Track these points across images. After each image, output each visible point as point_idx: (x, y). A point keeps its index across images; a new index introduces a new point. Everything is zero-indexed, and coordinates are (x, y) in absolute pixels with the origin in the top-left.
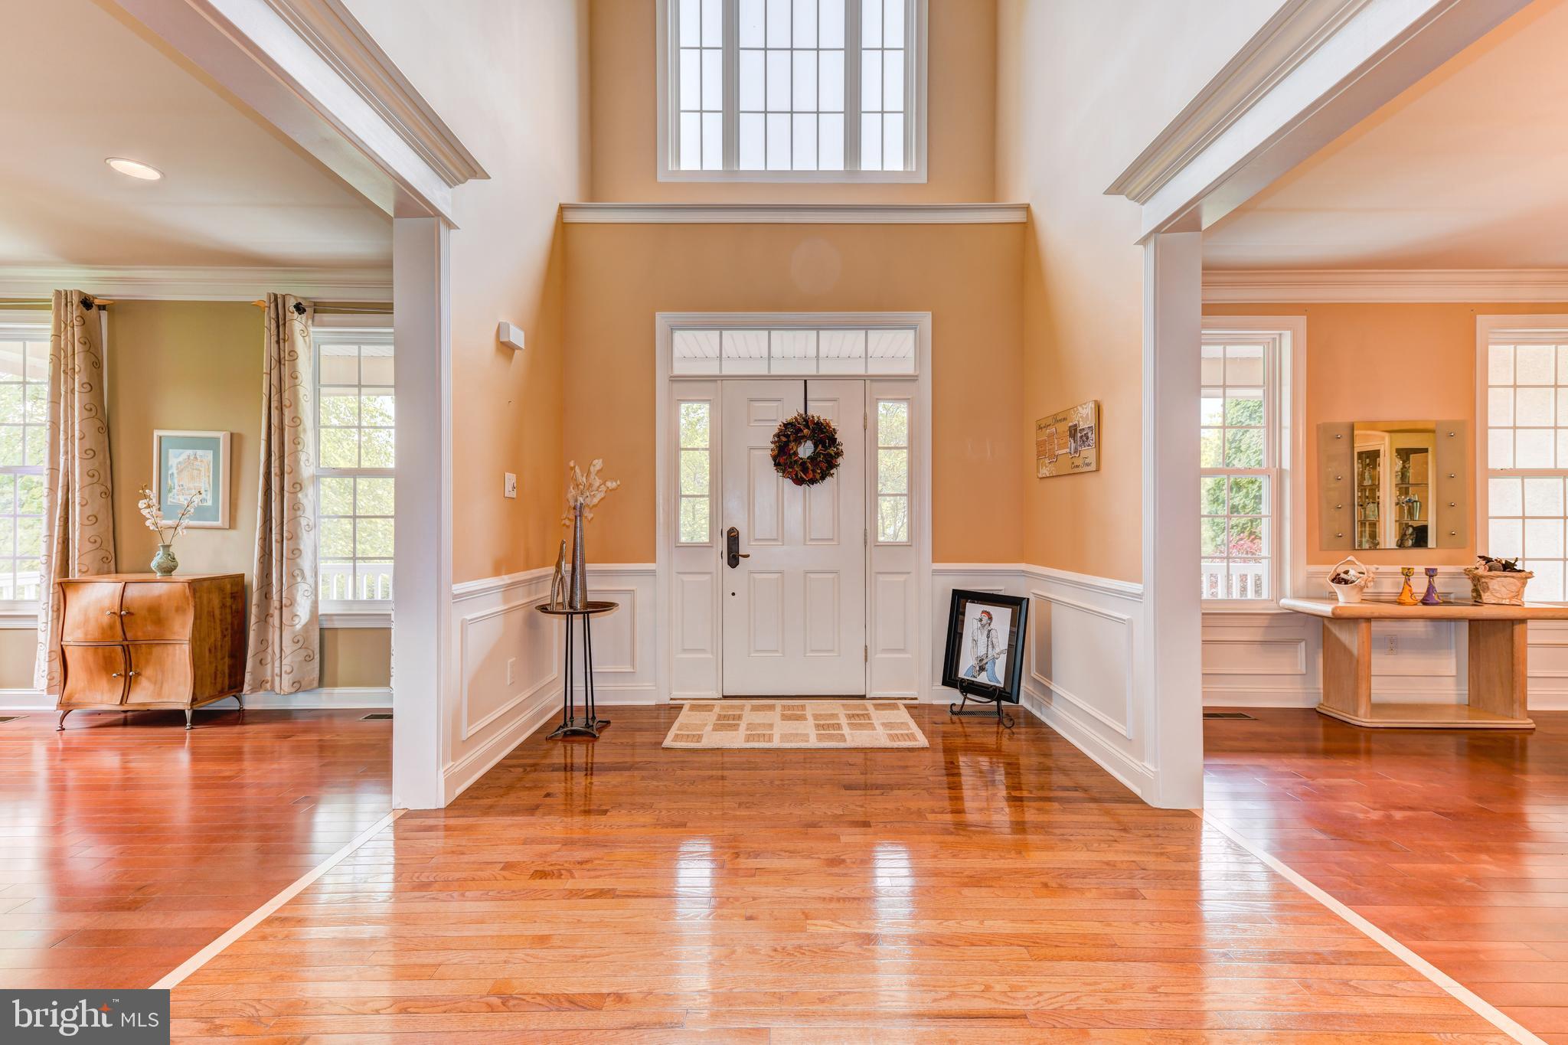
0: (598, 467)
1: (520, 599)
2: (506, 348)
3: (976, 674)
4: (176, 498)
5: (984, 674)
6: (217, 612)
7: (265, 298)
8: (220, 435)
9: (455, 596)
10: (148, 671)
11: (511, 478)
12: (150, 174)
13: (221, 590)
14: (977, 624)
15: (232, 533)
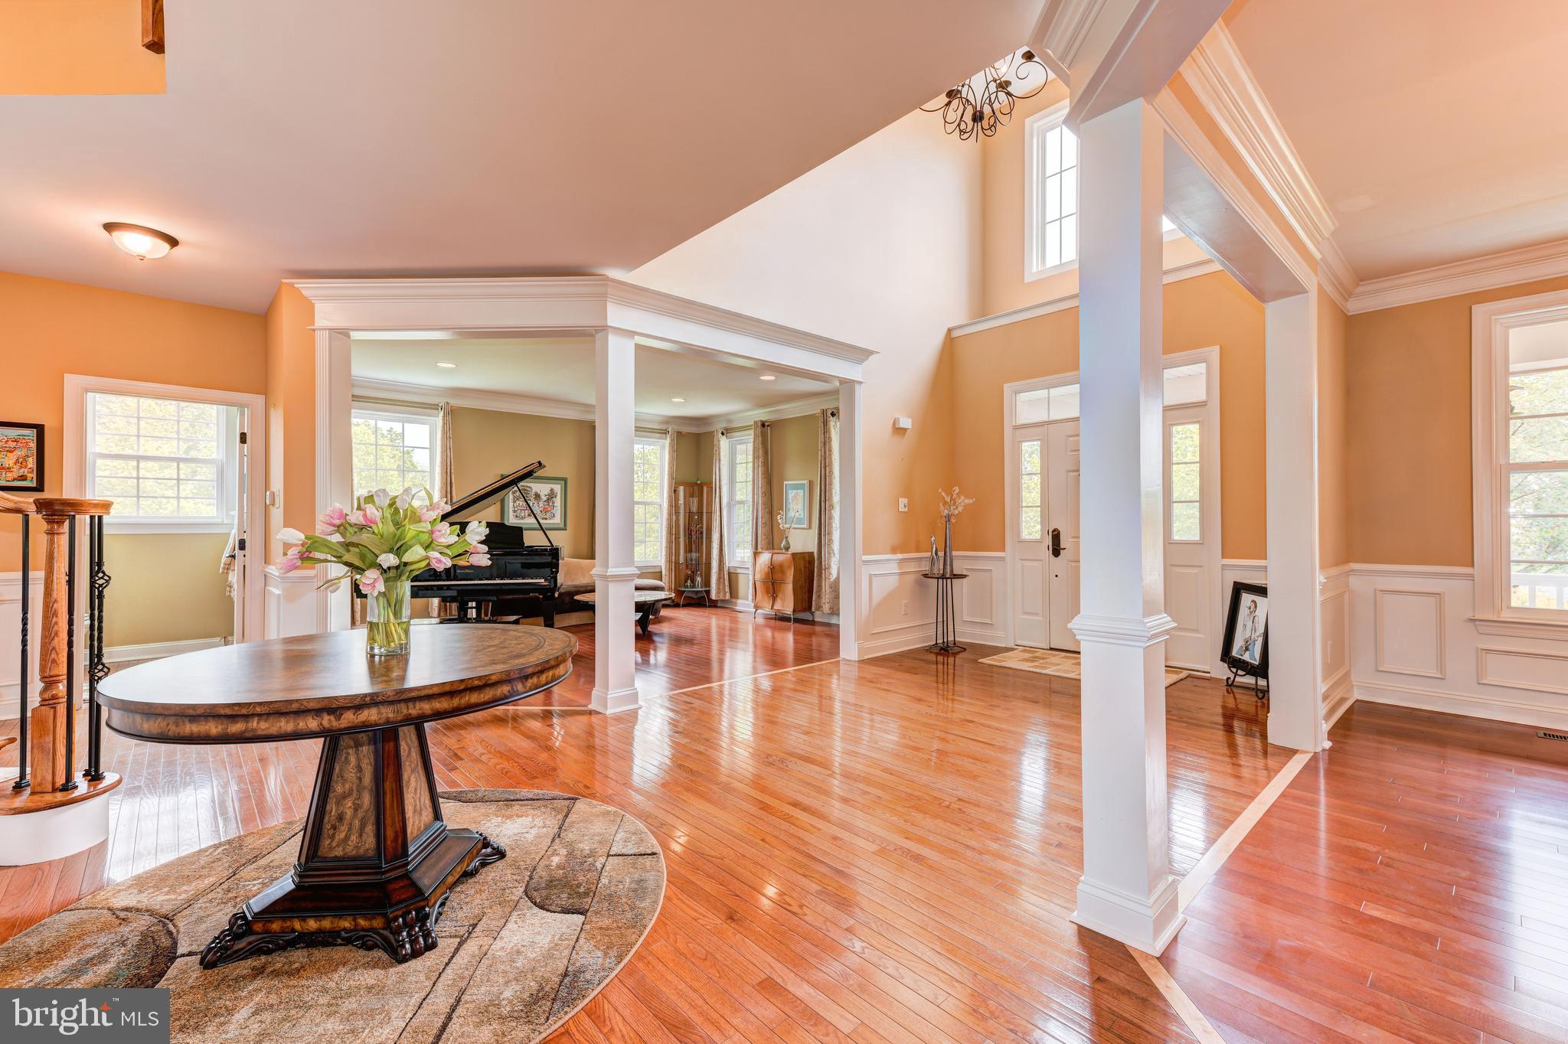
0: (956, 492)
1: (912, 567)
2: (899, 431)
3: (1242, 653)
4: (791, 514)
5: (1247, 653)
6: (803, 570)
7: (819, 411)
8: (805, 482)
9: (864, 562)
10: (780, 595)
11: (903, 501)
12: (772, 378)
13: (804, 558)
14: (1247, 611)
15: (810, 530)
